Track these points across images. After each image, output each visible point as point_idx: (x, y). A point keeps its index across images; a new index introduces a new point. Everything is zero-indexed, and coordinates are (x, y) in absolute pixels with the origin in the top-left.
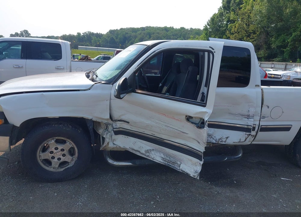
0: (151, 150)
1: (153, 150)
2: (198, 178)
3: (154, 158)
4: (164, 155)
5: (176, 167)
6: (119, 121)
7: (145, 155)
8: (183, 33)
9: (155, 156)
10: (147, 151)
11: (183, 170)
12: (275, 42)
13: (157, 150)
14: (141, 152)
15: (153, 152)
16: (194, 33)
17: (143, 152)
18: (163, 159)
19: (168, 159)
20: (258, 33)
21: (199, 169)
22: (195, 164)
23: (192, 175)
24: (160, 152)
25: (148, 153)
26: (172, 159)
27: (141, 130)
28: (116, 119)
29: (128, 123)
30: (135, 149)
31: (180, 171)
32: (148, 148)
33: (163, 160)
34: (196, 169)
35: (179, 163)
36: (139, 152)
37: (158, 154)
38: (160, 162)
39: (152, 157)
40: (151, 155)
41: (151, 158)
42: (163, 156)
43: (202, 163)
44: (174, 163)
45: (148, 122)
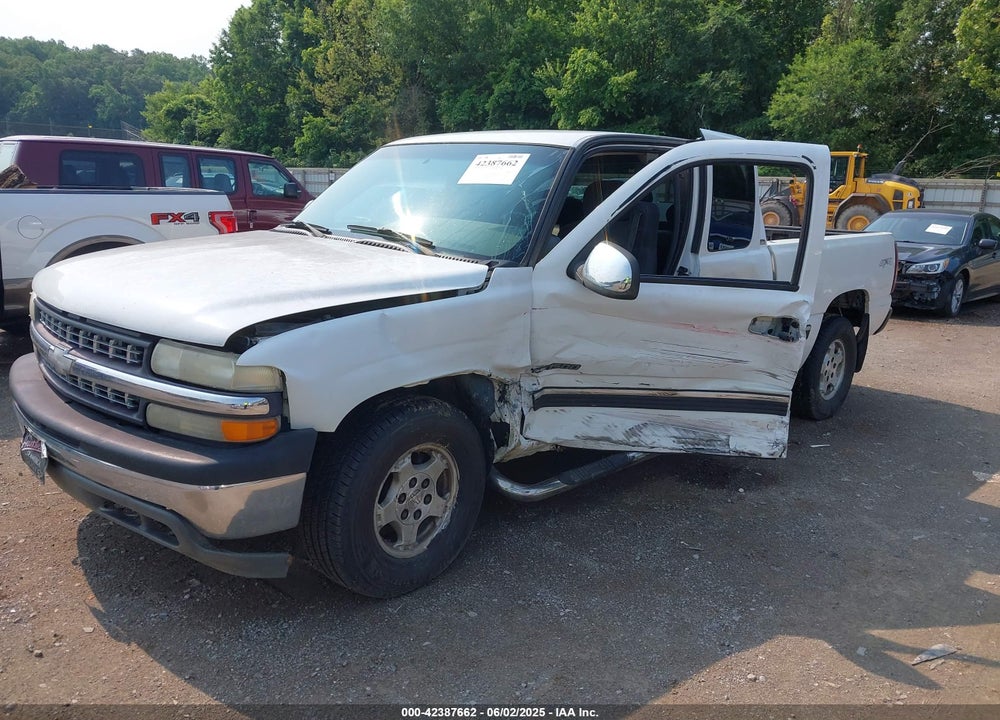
0: (638, 427)
1: (645, 425)
2: (784, 456)
3: (655, 445)
4: (677, 429)
5: (719, 448)
6: (548, 368)
7: (627, 444)
8: (110, 67)
9: (655, 439)
10: (632, 432)
11: (738, 449)
12: (449, 110)
13: (654, 423)
14: (614, 439)
15: (644, 431)
16: (153, 69)
17: (622, 437)
18: (678, 439)
19: (692, 436)
20: (397, 81)
21: (783, 434)
22: (769, 428)
23: (764, 455)
24: (663, 425)
25: (635, 435)
26: (701, 433)
27: (609, 382)
28: (540, 364)
29: (575, 367)
30: (595, 436)
31: (732, 454)
32: (631, 424)
33: (679, 443)
34: (772, 437)
35: (724, 437)
36: (608, 439)
37: (661, 432)
38: (673, 449)
39: (649, 442)
40: (643, 438)
41: (646, 446)
42: (677, 434)
43: (786, 419)
44: (711, 440)
45: (638, 354)
